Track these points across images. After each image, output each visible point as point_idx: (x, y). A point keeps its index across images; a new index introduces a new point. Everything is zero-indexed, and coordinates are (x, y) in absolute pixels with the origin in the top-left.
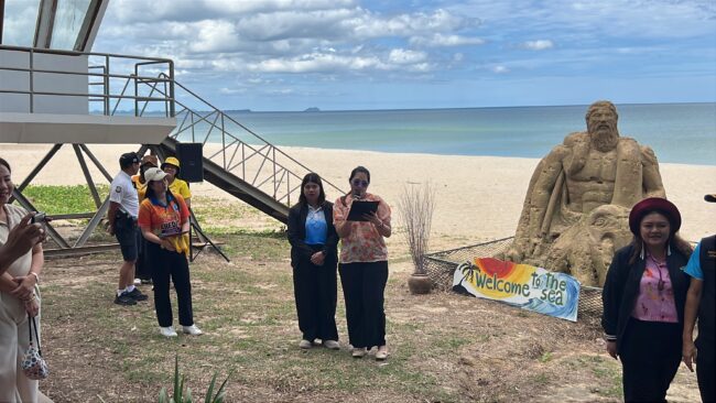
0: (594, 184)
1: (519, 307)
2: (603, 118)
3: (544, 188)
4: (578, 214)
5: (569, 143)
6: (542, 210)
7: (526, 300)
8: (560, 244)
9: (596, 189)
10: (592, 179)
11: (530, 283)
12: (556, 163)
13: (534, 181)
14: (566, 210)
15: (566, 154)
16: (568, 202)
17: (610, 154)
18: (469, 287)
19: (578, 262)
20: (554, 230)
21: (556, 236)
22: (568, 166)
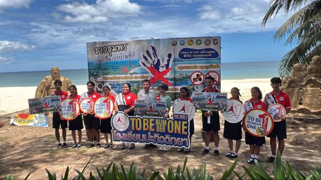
2: (55, 72)
3: (40, 92)
7: (34, 124)
11: (34, 119)
12: (43, 85)
13: (37, 90)
15: (46, 82)
18: (15, 123)
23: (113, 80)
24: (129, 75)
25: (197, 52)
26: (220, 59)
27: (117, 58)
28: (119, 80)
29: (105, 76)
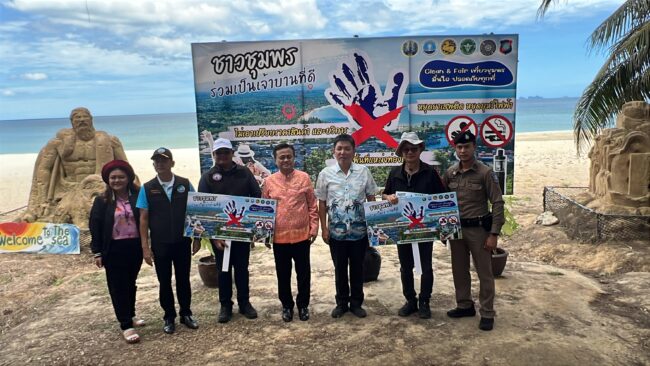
0: (81, 162)
1: (36, 253)
2: (82, 119)
3: (46, 168)
4: (73, 184)
5: (60, 137)
6: (46, 184)
7: (41, 247)
8: (62, 205)
9: (84, 166)
10: (80, 159)
11: (42, 235)
12: (52, 151)
13: (37, 164)
14: (64, 181)
15: (59, 144)
16: (65, 176)
17: (90, 142)
19: (77, 214)
20: (57, 196)
21: (59, 200)
22: (61, 152)
23: (260, 138)
24: (299, 126)
25: (464, 71)
26: (515, 87)
27: (269, 83)
28: (274, 138)
29: (239, 127)
